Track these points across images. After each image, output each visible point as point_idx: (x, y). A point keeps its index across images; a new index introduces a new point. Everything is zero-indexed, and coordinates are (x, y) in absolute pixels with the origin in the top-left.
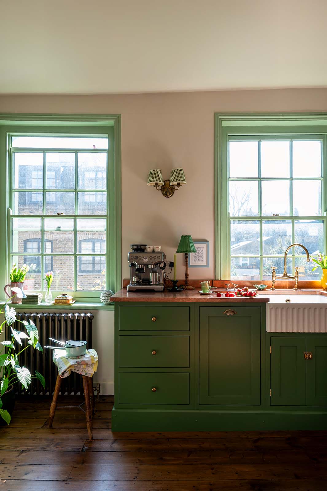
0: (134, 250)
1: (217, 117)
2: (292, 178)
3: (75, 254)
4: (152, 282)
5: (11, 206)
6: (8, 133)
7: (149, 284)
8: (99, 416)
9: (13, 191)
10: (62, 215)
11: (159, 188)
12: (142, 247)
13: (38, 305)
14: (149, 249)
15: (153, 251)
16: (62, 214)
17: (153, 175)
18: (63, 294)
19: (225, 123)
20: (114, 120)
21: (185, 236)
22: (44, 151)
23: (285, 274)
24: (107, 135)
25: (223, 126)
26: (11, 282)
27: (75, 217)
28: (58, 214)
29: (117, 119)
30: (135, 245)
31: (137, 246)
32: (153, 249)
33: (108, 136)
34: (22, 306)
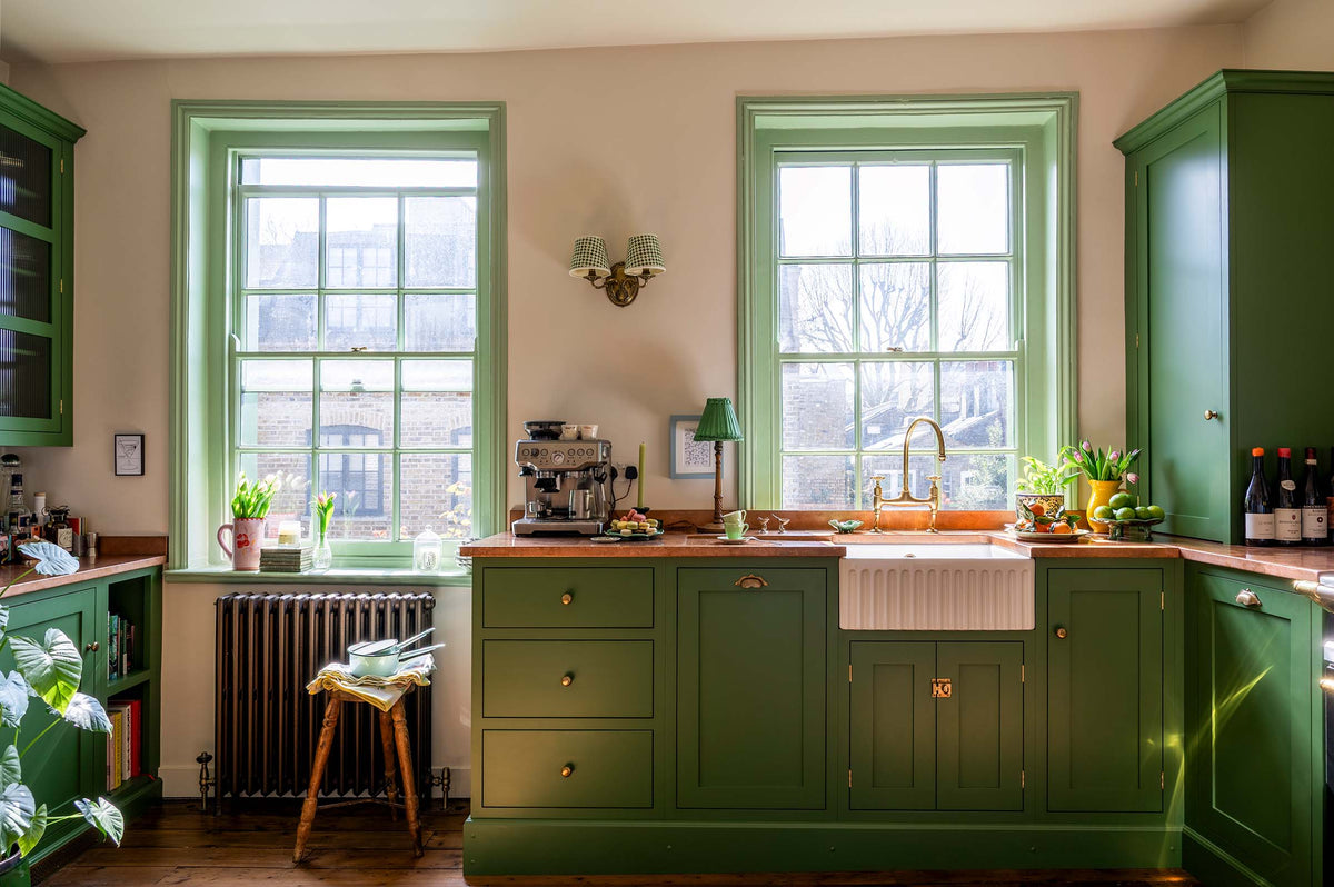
0: (535, 435)
1: (744, 107)
2: (935, 258)
3: (396, 448)
4: (574, 513)
5: (237, 329)
6: (230, 150)
7: (568, 519)
8: (441, 844)
9: (245, 292)
10: (363, 351)
11: (599, 282)
12: (552, 427)
13: (299, 574)
14: (570, 432)
15: (579, 438)
16: (364, 348)
17: (583, 251)
19: (762, 122)
20: (490, 116)
21: (715, 400)
22: (322, 192)
23: (904, 494)
24: (474, 153)
25: (758, 130)
26: (235, 517)
27: (397, 356)
28: (355, 350)
29: (498, 113)
30: (536, 424)
31: (540, 424)
32: (580, 432)
33: (479, 155)
34: (263, 577)
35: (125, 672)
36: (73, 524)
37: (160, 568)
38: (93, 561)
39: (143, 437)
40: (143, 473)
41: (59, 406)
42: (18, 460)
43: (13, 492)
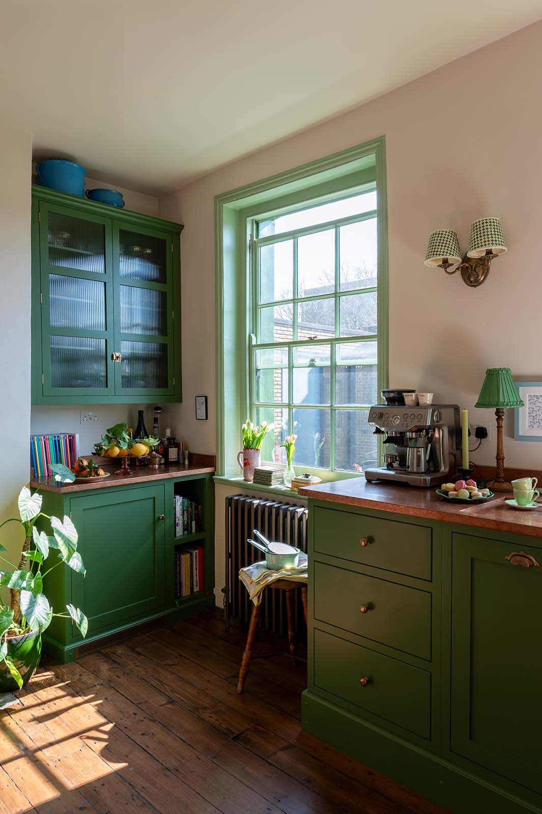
0: (389, 401)
3: (331, 406)
5: (255, 331)
6: (248, 218)
7: (406, 471)
9: (259, 306)
10: (315, 339)
11: (452, 269)
13: (270, 487)
14: (411, 399)
15: (417, 404)
16: (316, 337)
18: (306, 475)
20: (375, 152)
22: (295, 234)
26: (244, 447)
27: (333, 341)
28: (311, 339)
29: (381, 147)
31: (394, 392)
32: (418, 400)
34: (253, 486)
35: (194, 531)
36: (177, 445)
37: (213, 474)
38: (187, 466)
39: (206, 398)
40: (207, 418)
41: (172, 381)
42: (160, 410)
43: (154, 427)
